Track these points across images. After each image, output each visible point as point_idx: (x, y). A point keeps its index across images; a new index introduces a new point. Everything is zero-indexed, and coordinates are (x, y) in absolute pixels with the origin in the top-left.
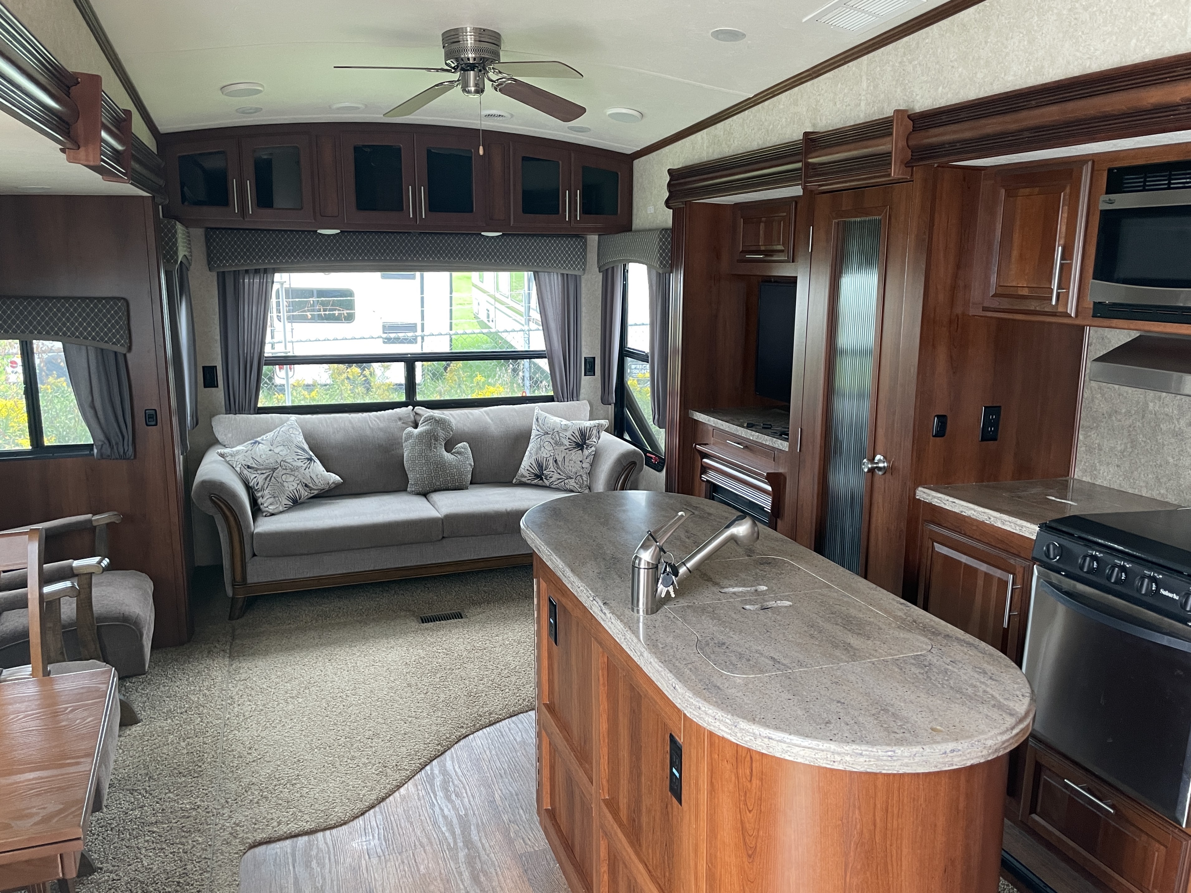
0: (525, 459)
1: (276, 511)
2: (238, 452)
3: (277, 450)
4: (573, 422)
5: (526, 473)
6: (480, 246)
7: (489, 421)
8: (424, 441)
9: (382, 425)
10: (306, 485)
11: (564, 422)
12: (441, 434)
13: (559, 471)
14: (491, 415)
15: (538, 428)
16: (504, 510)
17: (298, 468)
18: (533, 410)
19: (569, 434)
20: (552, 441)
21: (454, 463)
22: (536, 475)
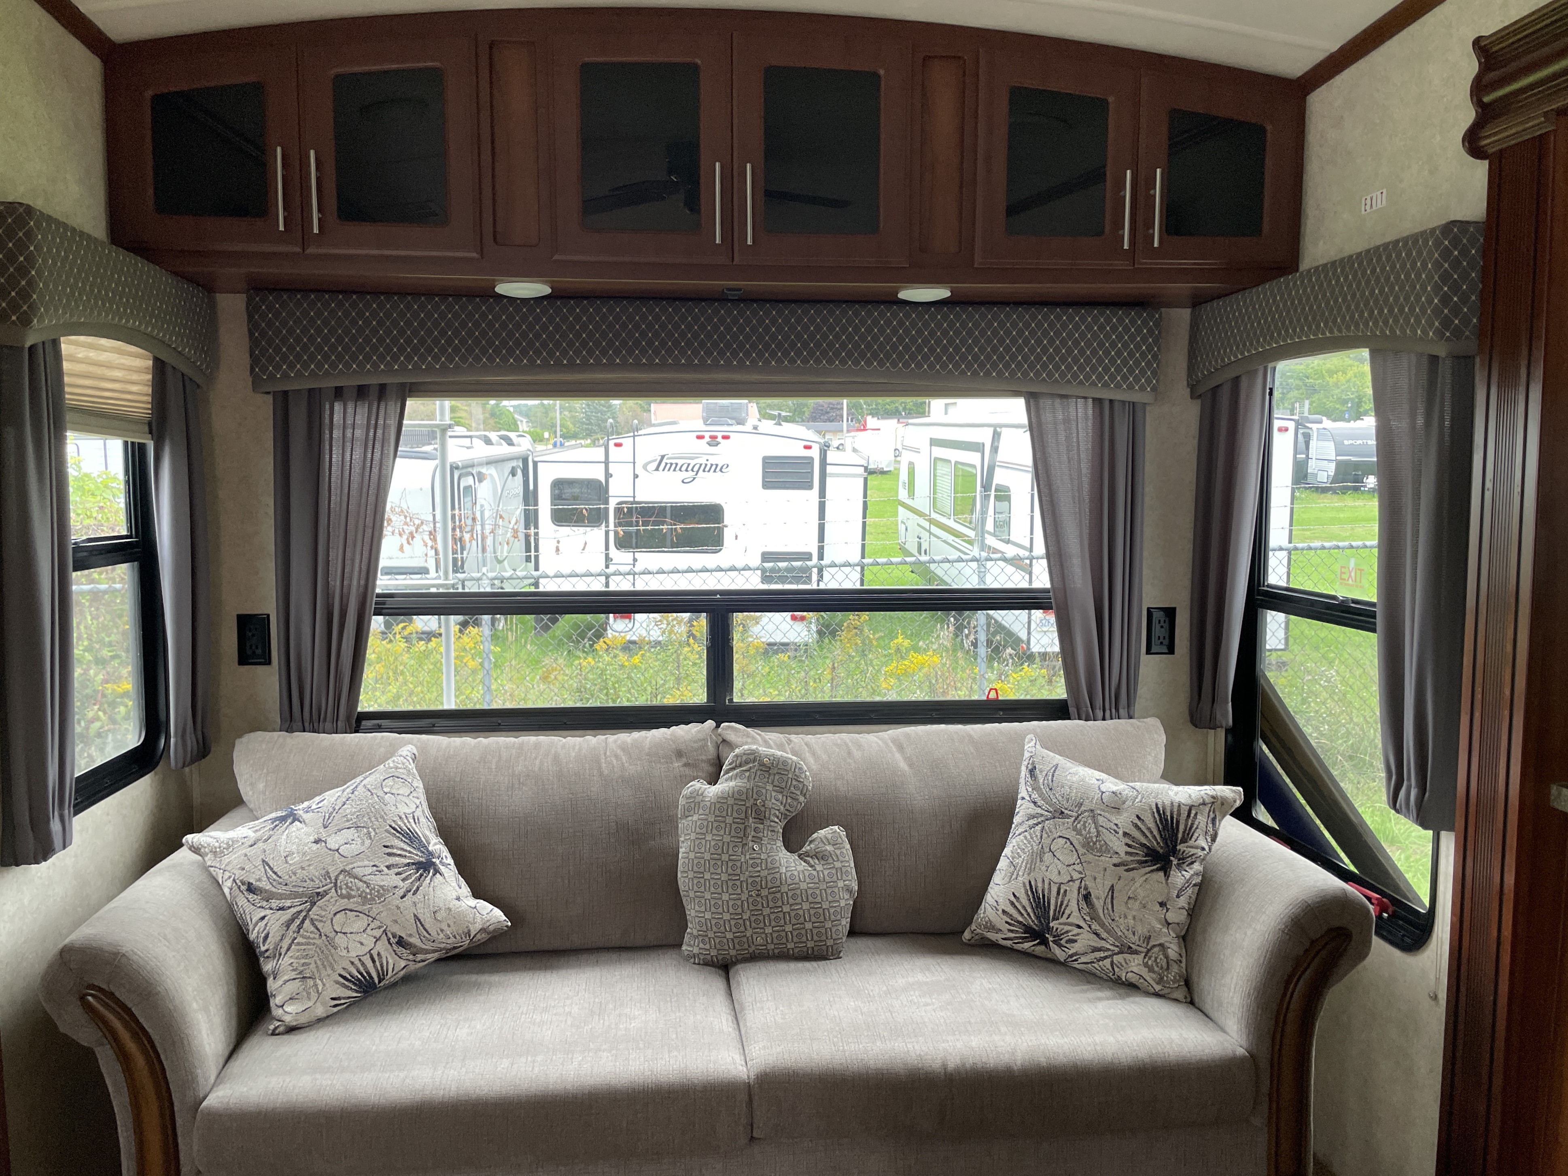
0: (997, 878)
1: (303, 1020)
2: (230, 845)
3: (334, 842)
4: (1138, 785)
5: (1000, 921)
6: (895, 331)
7: (903, 765)
8: (729, 820)
9: (632, 769)
10: (401, 942)
11: (1111, 785)
12: (775, 802)
13: (1095, 926)
14: (909, 751)
15: (1035, 796)
16: (936, 1065)
17: (382, 893)
18: (1019, 741)
19: (1124, 820)
20: (1076, 839)
21: (803, 886)
22: (1028, 929)
